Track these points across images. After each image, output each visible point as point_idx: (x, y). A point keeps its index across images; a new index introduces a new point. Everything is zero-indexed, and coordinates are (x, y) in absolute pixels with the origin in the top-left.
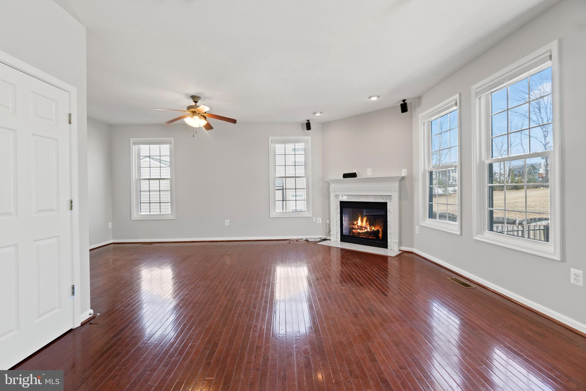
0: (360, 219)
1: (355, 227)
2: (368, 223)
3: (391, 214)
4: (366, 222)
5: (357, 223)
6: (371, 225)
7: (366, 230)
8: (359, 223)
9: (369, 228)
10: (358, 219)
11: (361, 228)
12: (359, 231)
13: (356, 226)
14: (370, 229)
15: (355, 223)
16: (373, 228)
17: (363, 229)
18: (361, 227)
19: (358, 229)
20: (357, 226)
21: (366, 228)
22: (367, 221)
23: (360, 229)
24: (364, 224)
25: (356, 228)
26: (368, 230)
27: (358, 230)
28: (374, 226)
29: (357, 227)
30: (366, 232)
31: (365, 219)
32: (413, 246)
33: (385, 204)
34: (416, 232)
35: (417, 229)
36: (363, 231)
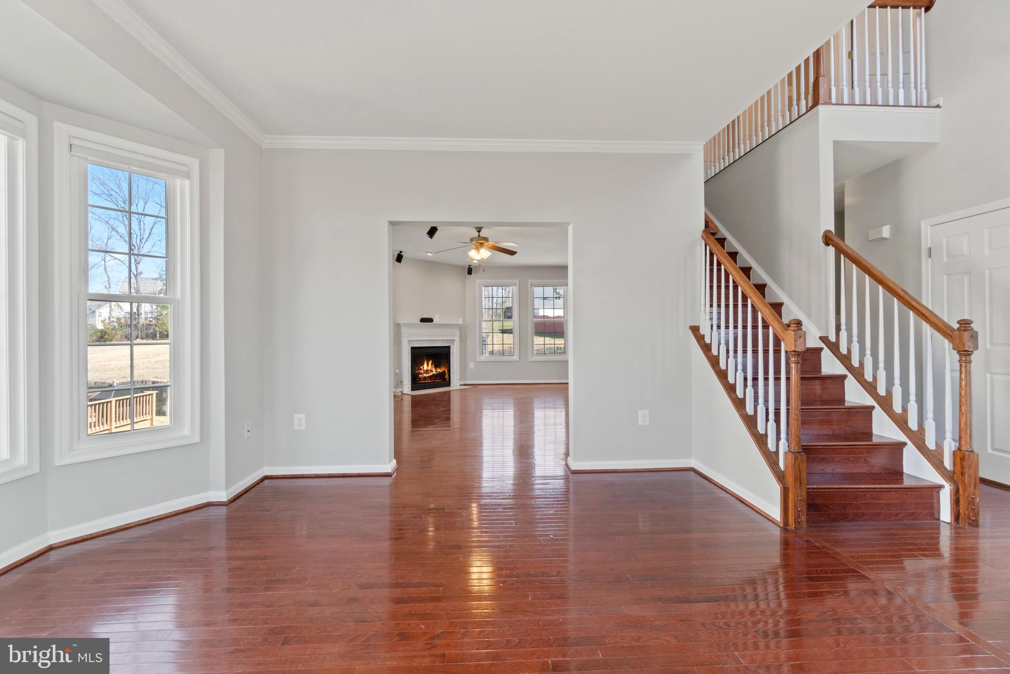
0: (426, 363)
1: (421, 372)
2: (433, 366)
3: (454, 356)
4: (432, 366)
5: (423, 368)
6: (436, 367)
7: (432, 373)
8: (425, 366)
9: (434, 370)
10: (424, 363)
11: (427, 372)
12: (425, 375)
13: (422, 370)
15: (422, 368)
16: (439, 370)
17: (429, 372)
18: (427, 371)
20: (424, 370)
21: (432, 371)
22: (432, 364)
23: (426, 373)
24: (430, 368)
26: (434, 373)
28: (440, 368)
29: (423, 372)
30: (432, 375)
31: (430, 362)
32: (465, 380)
33: (449, 347)
34: (471, 367)
35: (471, 365)
36: (429, 375)
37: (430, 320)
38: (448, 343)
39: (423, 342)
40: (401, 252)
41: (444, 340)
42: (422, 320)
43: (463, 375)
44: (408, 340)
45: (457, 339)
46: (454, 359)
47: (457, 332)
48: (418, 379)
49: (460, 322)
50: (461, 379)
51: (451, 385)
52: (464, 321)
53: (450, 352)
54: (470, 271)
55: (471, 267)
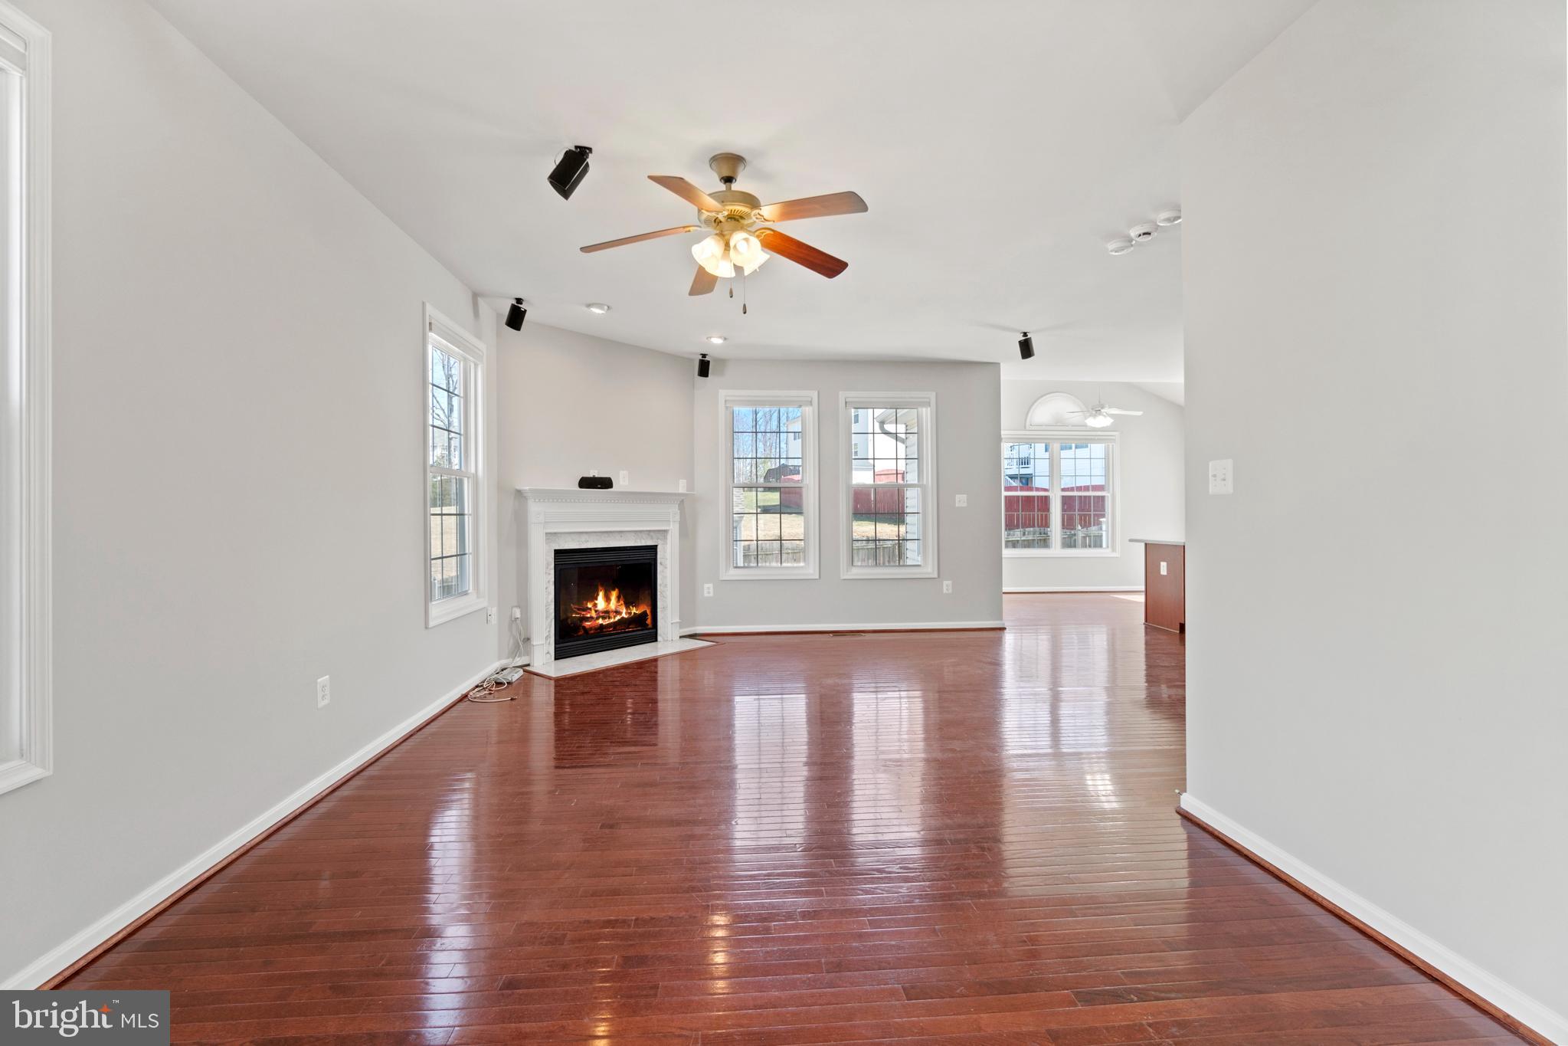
0: (601, 594)
1: (589, 615)
2: (622, 600)
3: (666, 568)
4: (618, 601)
5: (595, 605)
6: (627, 605)
7: (618, 618)
8: (601, 603)
9: (624, 611)
10: (598, 593)
11: (606, 614)
12: (600, 621)
13: (593, 612)
14: (626, 614)
15: (590, 605)
16: (634, 611)
17: (612, 615)
18: (607, 612)
19: (598, 618)
20: (596, 611)
21: (616, 612)
22: (618, 595)
23: (604, 618)
24: (613, 605)
25: (592, 618)
26: (624, 615)
27: (597, 622)
28: (636, 606)
29: (594, 614)
30: (619, 620)
31: (614, 592)
32: (694, 624)
33: (654, 548)
34: (706, 595)
35: (708, 590)
36: (612, 620)
37: (605, 483)
38: (652, 538)
39: (585, 536)
40: (519, 301)
41: (641, 531)
42: (587, 483)
43: (687, 613)
44: (547, 534)
45: (674, 529)
46: (665, 577)
47: (673, 511)
48: (581, 632)
49: (682, 487)
50: (681, 625)
51: (659, 639)
52: (691, 485)
53: (655, 560)
54: (704, 369)
55: (707, 359)
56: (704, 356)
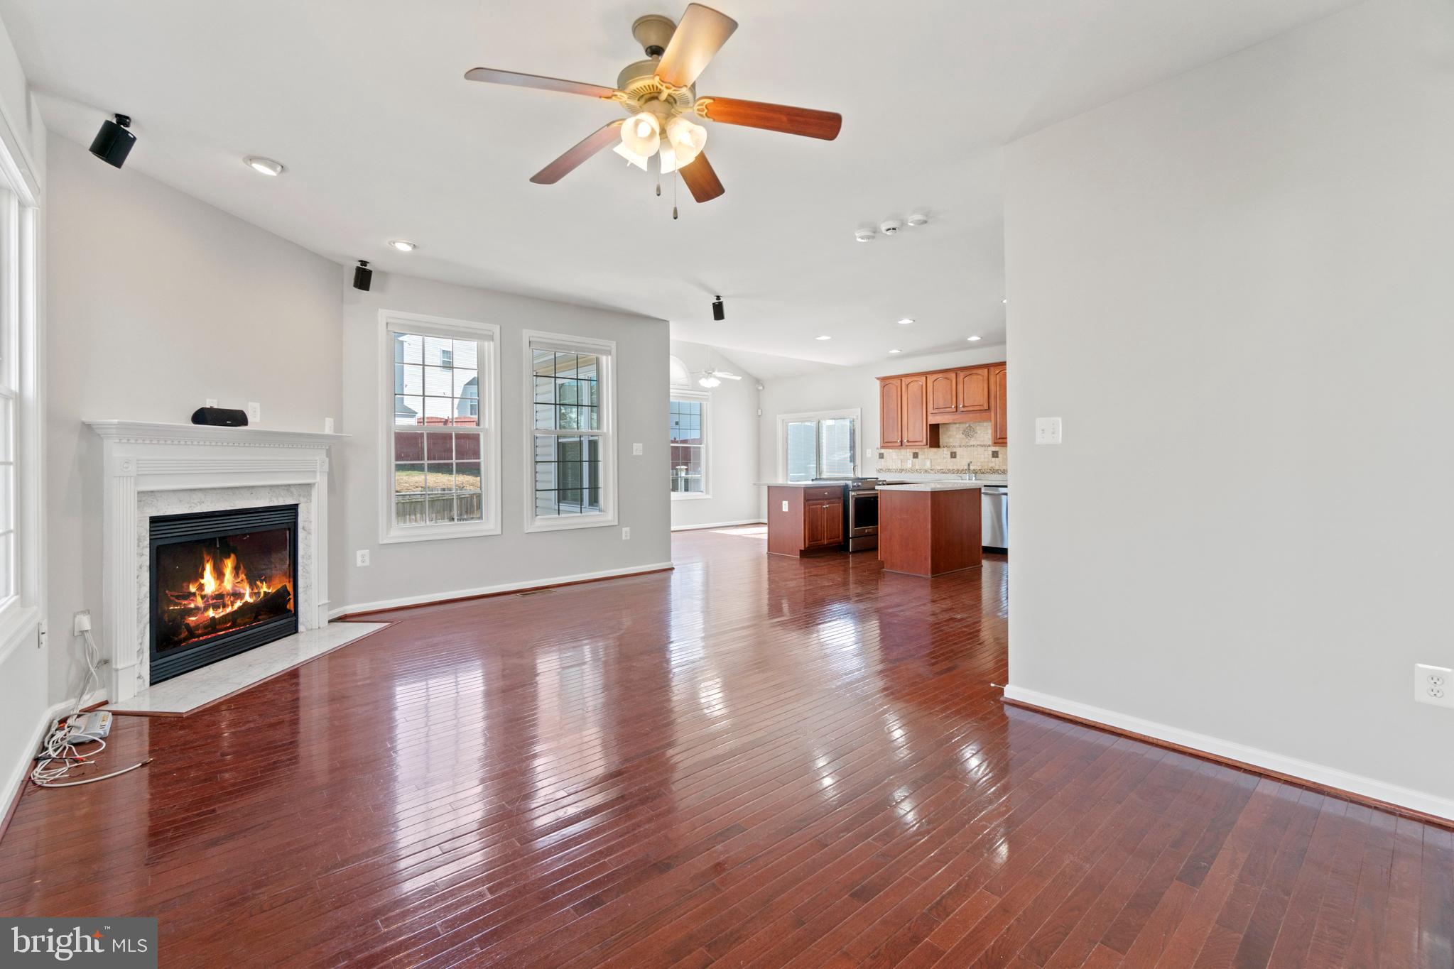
0: (208, 568)
1: (192, 606)
2: (243, 576)
3: (310, 533)
4: (235, 576)
5: (201, 587)
6: (252, 580)
7: (238, 604)
8: (209, 583)
9: (247, 590)
10: (204, 569)
11: (219, 599)
12: (211, 613)
13: (199, 599)
14: (251, 596)
15: (193, 589)
16: (264, 588)
17: (228, 600)
18: (218, 596)
19: (206, 609)
20: (203, 597)
21: (237, 595)
22: (236, 569)
23: (216, 607)
24: (229, 584)
25: (197, 608)
26: (248, 598)
27: (206, 614)
28: (268, 580)
29: (200, 602)
30: (240, 608)
31: (229, 565)
32: (343, 602)
33: (294, 509)
34: (359, 564)
35: (362, 558)
36: (229, 610)
37: (236, 418)
38: (292, 495)
39: (200, 495)
40: (123, 119)
41: (278, 486)
42: (202, 417)
43: (337, 589)
44: (139, 493)
45: (321, 481)
46: (308, 546)
47: (319, 459)
48: (184, 634)
49: (328, 428)
50: (331, 606)
51: (301, 628)
52: (339, 425)
53: (295, 524)
54: (363, 278)
55: (368, 267)
56: (364, 263)
